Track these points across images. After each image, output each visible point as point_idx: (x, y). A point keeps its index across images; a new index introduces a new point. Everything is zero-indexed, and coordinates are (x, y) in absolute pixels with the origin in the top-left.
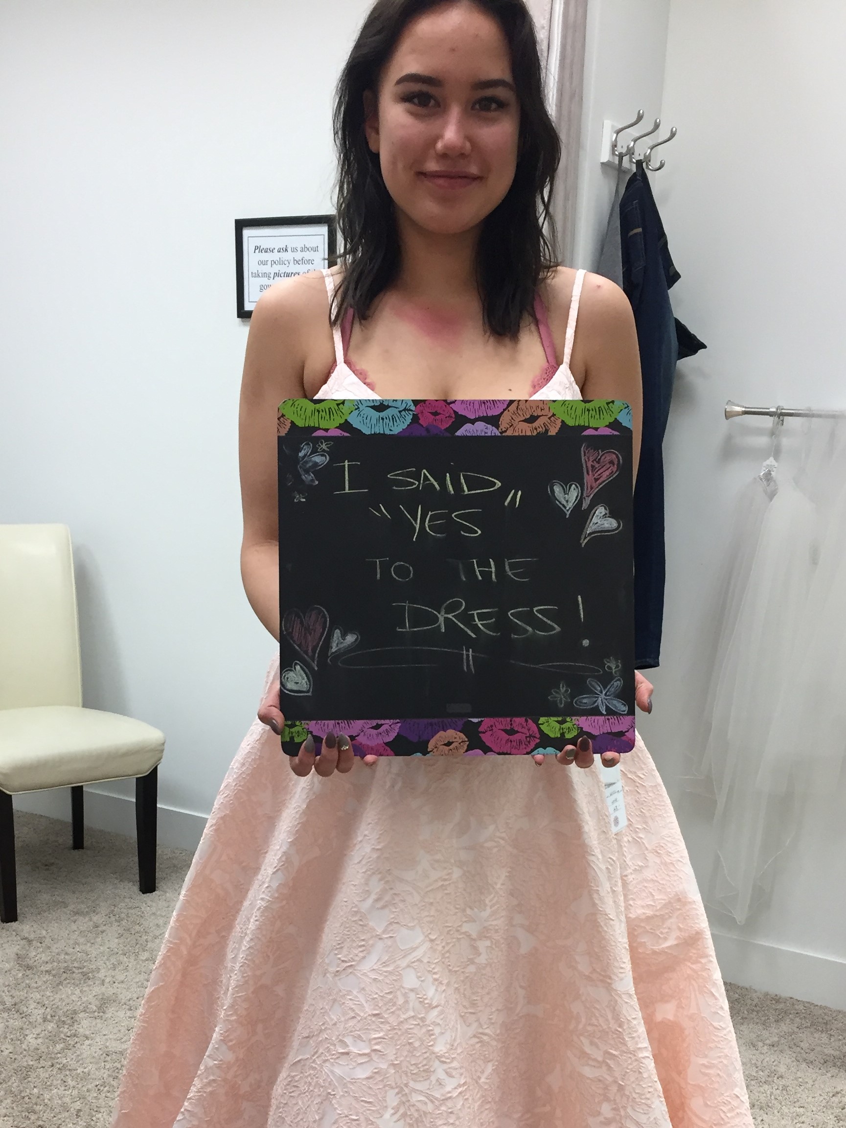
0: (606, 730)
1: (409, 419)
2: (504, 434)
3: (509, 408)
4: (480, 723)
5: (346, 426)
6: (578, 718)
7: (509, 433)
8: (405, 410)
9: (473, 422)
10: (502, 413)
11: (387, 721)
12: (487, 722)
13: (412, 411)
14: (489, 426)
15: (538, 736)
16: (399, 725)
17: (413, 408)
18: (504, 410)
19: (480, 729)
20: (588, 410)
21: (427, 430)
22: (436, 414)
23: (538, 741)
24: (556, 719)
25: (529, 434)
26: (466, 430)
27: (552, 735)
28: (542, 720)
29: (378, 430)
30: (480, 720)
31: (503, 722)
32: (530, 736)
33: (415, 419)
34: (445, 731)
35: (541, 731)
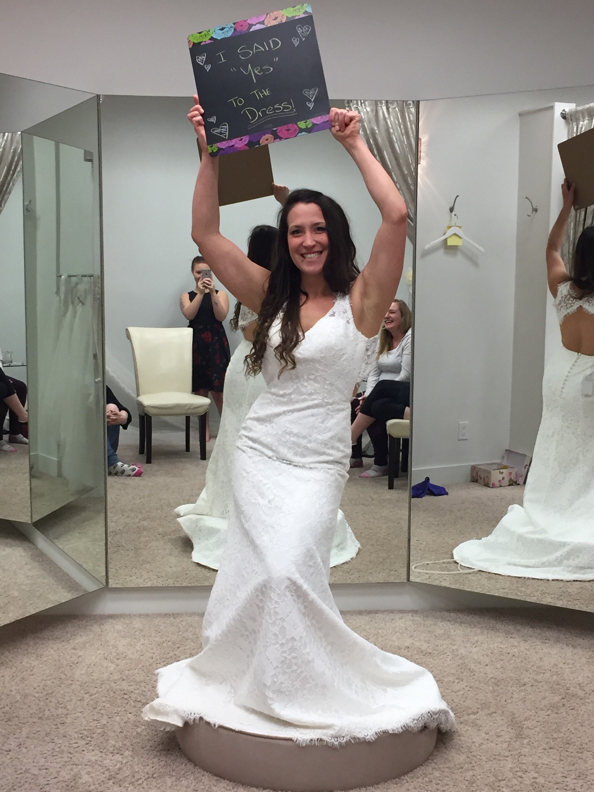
0: (322, 121)
1: (233, 30)
2: (267, 26)
3: (267, 17)
4: (277, 130)
5: (212, 39)
6: (311, 119)
7: (269, 26)
8: (231, 27)
9: (255, 25)
10: (265, 19)
11: (244, 137)
12: (279, 128)
14: (261, 25)
15: (298, 129)
16: (249, 137)
17: (234, 26)
19: (277, 132)
20: (295, 10)
21: (240, 32)
22: (242, 26)
23: (298, 131)
24: (303, 122)
25: (276, 24)
26: (253, 29)
27: (303, 128)
28: (299, 123)
29: (223, 37)
30: (276, 128)
31: (285, 127)
32: (295, 130)
33: (235, 29)
34: (265, 135)
35: (299, 127)
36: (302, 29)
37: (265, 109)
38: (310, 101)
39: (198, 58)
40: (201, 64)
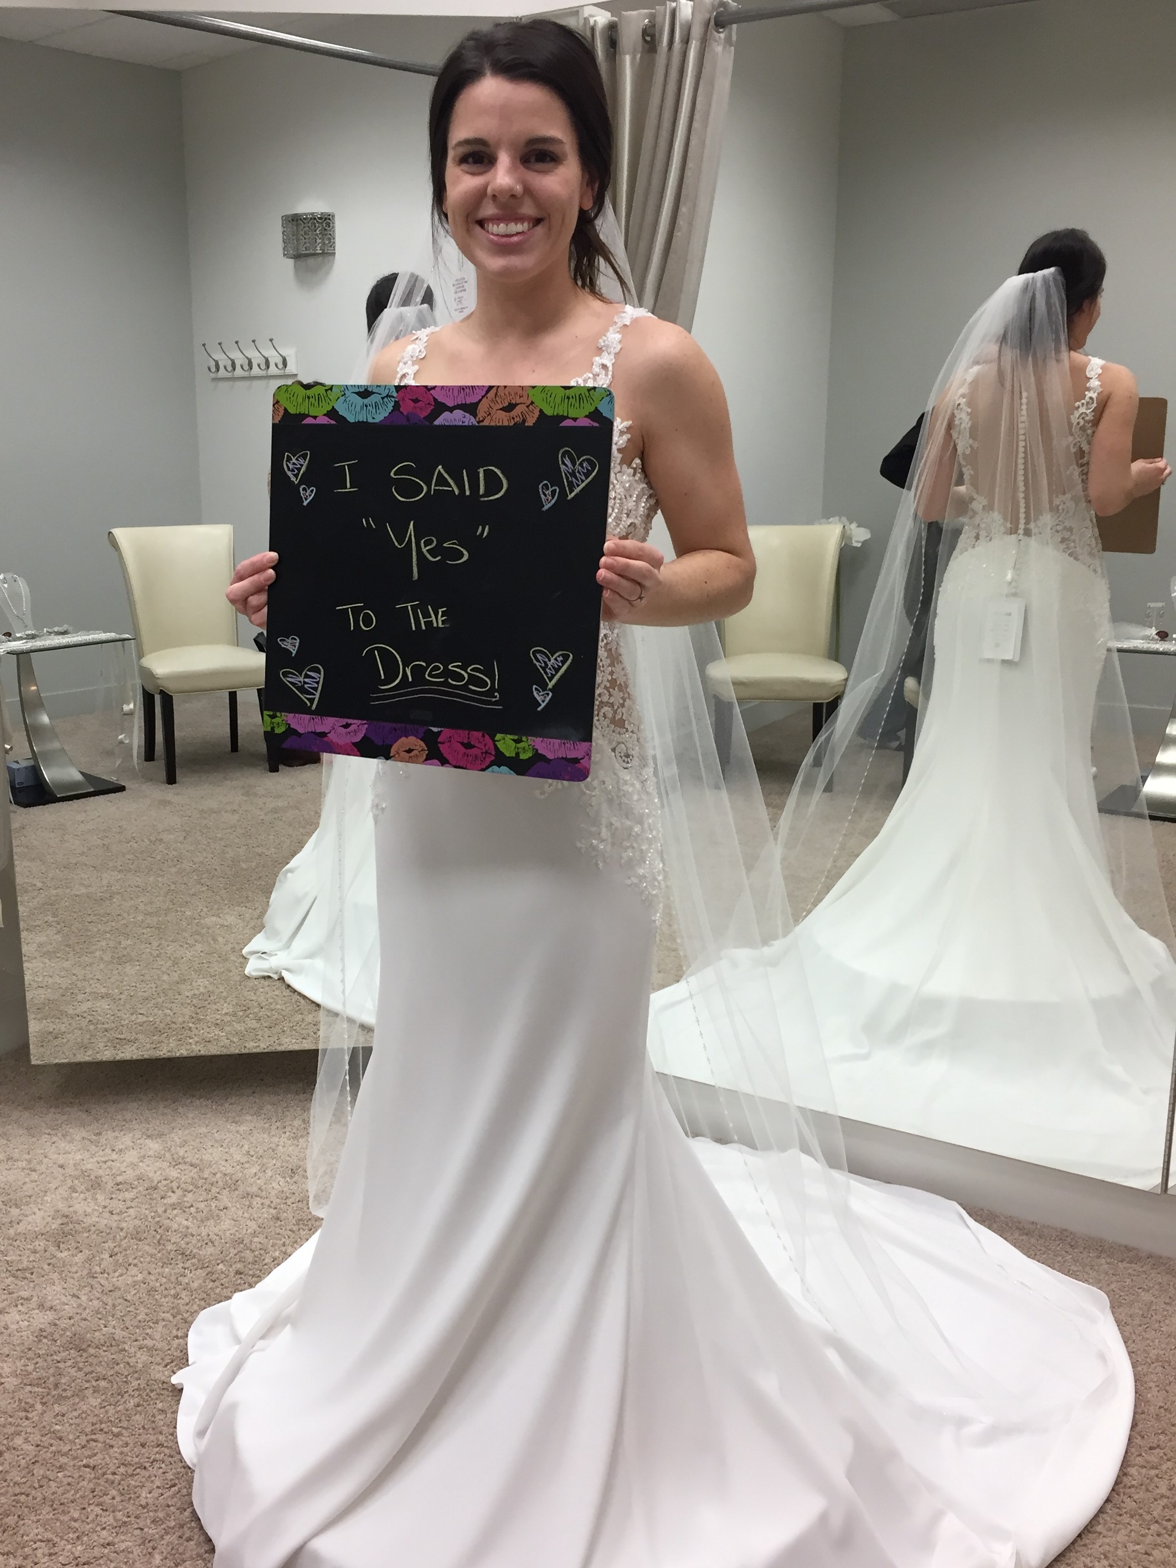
0: (561, 754)
1: (391, 406)
2: (481, 424)
3: (488, 395)
4: (440, 732)
5: (333, 413)
6: (534, 738)
7: (486, 423)
8: (388, 396)
9: (451, 410)
10: (480, 400)
11: (356, 721)
12: (446, 733)
13: (393, 397)
14: (467, 415)
15: (493, 753)
16: (366, 726)
17: (395, 394)
18: (483, 397)
19: (439, 740)
20: (568, 398)
21: (407, 418)
22: (416, 401)
23: (493, 758)
24: (512, 737)
25: (506, 423)
26: (444, 419)
27: (508, 755)
28: (499, 736)
29: (362, 418)
30: (439, 729)
31: (462, 735)
32: (486, 752)
33: (397, 406)
34: (406, 737)
35: (496, 748)
36: (574, 464)
37: (424, 664)
38: (544, 686)
39: (289, 459)
40: (293, 479)
